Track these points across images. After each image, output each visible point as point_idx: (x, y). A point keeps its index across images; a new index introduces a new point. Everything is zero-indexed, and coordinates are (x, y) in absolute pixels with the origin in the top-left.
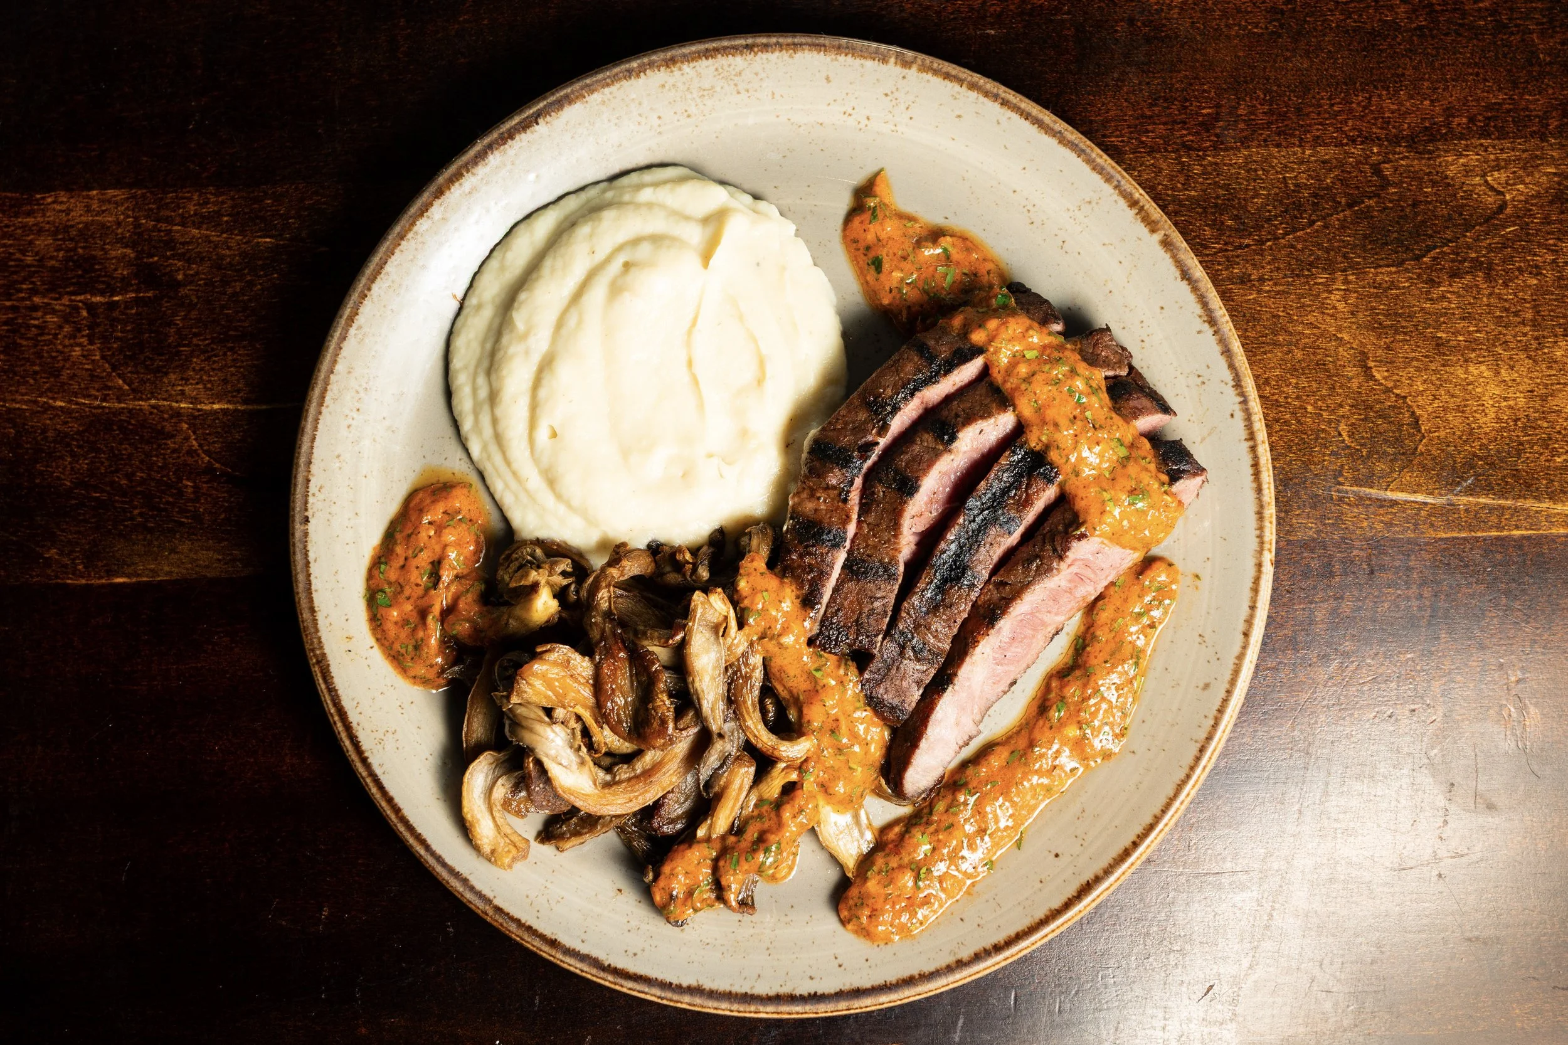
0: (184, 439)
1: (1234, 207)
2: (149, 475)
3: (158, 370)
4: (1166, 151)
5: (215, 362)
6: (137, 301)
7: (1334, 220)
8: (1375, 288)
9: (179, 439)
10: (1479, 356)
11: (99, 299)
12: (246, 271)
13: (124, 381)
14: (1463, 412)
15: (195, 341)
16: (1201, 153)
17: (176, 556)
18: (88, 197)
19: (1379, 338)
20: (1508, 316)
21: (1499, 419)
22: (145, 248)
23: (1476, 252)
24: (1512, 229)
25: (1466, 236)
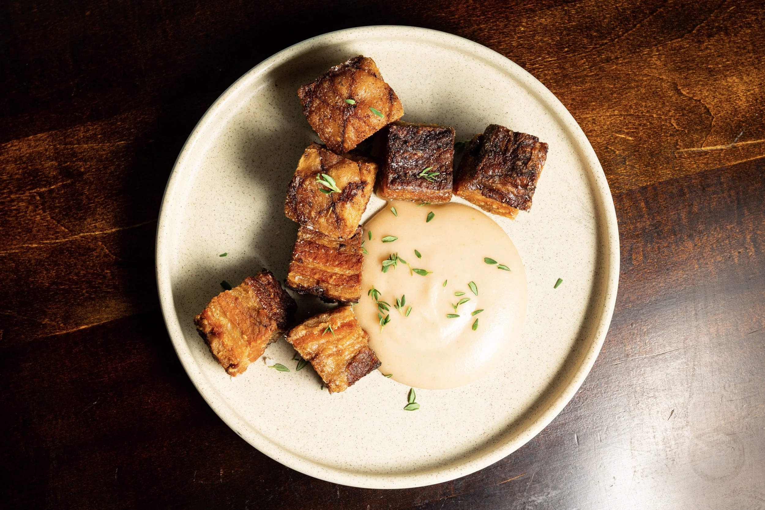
0: (101, 250)
1: (595, 26)
2: (87, 271)
3: (81, 218)
4: (556, 6)
5: (108, 208)
6: (63, 186)
7: (645, 22)
8: (673, 50)
9: (98, 250)
10: (731, 73)
11: (44, 189)
12: (115, 160)
13: (65, 227)
14: (730, 101)
15: (96, 200)
16: (573, 4)
17: (109, 309)
18: (28, 140)
19: (680, 74)
20: (740, 51)
21: (748, 101)
22: (62, 159)
23: (718, 23)
24: (732, 8)
25: (711, 16)
